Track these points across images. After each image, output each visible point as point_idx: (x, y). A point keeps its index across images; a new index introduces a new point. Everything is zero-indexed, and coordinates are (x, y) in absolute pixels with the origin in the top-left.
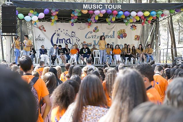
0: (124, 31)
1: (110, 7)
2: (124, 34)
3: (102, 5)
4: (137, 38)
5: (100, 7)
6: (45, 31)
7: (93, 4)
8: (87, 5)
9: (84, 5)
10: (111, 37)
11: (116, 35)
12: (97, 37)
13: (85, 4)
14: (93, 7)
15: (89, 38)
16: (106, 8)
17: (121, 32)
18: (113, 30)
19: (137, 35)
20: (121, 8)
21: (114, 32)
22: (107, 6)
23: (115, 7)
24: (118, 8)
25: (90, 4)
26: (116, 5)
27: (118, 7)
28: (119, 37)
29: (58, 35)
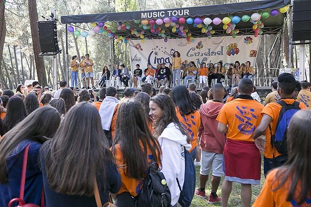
0: (235, 46)
1: (175, 13)
2: (235, 50)
3: (164, 12)
4: (253, 54)
5: (162, 14)
6: (142, 49)
7: (153, 11)
8: (146, 14)
9: (142, 14)
10: (219, 54)
11: (225, 51)
12: (201, 54)
13: (144, 12)
14: (153, 15)
15: (192, 55)
16: (170, 15)
17: (232, 46)
18: (221, 45)
19: (253, 51)
20: (188, 14)
21: (222, 47)
22: (171, 13)
23: (181, 13)
24: (185, 14)
25: (150, 12)
26: (182, 10)
27: (185, 12)
28: (229, 53)
29: (156, 54)
